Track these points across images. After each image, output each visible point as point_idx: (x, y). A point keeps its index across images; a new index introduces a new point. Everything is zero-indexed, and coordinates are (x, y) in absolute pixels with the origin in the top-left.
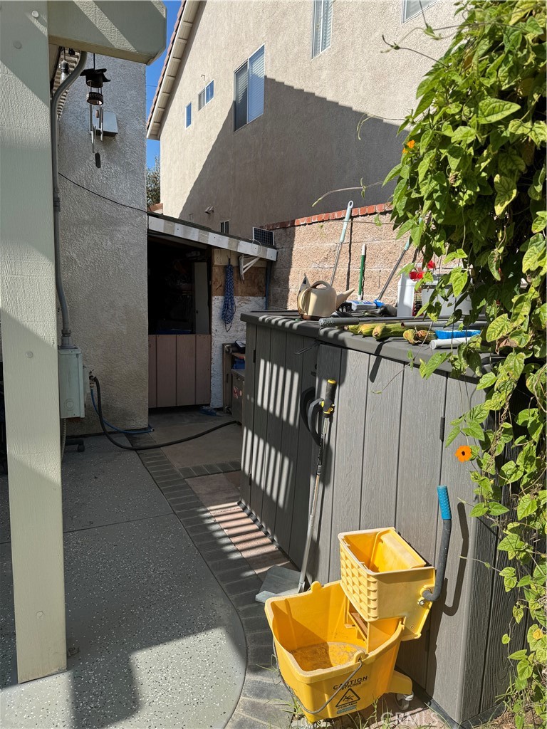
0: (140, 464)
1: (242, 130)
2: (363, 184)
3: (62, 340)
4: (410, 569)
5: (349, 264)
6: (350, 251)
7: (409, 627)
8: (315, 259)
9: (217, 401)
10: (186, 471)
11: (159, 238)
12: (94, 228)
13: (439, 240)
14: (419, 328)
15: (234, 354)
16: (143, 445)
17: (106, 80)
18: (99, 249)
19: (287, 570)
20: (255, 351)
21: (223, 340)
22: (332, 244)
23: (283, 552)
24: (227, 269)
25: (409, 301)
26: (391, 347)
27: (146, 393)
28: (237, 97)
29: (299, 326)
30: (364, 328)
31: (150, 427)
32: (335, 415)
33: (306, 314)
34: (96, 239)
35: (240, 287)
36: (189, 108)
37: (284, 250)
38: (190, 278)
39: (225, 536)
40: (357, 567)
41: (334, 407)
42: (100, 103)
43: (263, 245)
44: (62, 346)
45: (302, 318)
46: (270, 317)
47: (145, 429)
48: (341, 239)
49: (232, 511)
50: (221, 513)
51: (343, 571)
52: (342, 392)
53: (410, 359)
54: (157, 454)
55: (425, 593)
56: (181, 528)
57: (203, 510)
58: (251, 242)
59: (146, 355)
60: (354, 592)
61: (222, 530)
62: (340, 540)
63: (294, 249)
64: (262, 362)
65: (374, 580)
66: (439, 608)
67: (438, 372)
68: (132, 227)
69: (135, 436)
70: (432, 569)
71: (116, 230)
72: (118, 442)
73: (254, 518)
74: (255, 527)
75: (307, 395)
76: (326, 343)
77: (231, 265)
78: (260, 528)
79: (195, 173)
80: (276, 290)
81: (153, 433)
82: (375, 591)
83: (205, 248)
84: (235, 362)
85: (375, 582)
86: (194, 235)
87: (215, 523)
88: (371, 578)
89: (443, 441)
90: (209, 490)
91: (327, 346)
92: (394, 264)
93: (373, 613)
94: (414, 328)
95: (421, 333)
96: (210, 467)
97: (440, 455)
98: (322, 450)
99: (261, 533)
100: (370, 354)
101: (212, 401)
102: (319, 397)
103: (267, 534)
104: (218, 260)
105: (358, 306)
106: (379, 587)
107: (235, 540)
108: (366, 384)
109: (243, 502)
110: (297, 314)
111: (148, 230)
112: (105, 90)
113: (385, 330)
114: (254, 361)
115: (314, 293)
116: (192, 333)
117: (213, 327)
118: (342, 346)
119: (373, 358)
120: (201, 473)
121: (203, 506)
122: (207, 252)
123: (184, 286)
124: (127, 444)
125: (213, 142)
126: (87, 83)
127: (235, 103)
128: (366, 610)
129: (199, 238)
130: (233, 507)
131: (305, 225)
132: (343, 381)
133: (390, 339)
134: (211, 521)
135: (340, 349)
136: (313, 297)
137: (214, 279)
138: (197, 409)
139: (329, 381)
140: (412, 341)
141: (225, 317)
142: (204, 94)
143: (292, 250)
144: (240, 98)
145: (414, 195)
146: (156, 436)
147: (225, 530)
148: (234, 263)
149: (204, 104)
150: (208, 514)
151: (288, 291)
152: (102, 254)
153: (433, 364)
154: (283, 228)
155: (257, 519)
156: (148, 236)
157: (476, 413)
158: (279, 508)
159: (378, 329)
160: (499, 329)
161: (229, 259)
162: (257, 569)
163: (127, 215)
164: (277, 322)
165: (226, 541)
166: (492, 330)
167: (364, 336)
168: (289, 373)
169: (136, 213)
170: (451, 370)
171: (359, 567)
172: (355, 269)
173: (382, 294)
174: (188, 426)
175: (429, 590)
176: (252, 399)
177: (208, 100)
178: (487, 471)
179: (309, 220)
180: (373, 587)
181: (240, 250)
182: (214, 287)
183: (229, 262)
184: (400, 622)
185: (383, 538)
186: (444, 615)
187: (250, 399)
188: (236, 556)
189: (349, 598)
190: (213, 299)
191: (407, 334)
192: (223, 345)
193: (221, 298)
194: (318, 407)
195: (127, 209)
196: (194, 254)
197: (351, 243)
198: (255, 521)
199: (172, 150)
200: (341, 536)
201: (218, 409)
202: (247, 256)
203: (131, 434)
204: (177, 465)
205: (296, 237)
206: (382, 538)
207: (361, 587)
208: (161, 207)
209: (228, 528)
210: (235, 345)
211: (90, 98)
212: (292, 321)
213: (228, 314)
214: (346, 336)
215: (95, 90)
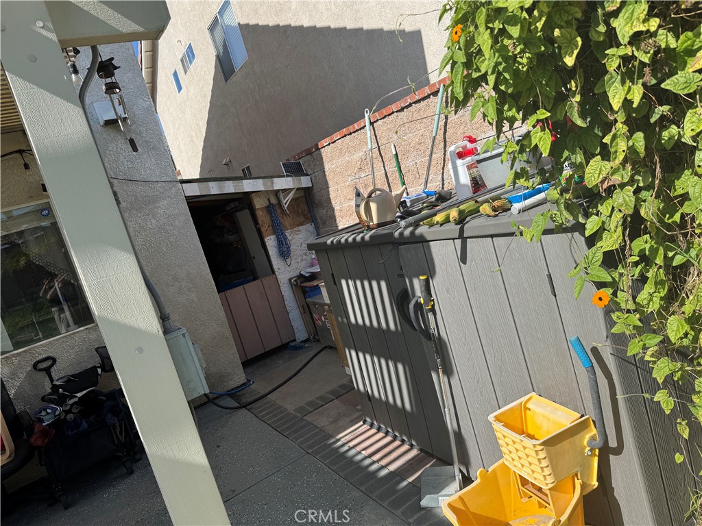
0: (255, 418)
1: (233, 79)
2: (411, 82)
3: (164, 326)
4: (569, 426)
5: (384, 167)
6: (380, 154)
7: (585, 480)
8: (350, 172)
9: (301, 334)
10: (301, 410)
11: (198, 202)
12: (135, 212)
13: (510, 109)
14: (494, 199)
15: (304, 286)
16: (249, 400)
17: (116, 68)
18: (145, 230)
19: (438, 468)
20: (332, 274)
21: (289, 276)
22: (361, 154)
23: (426, 452)
24: (270, 209)
25: (465, 179)
26: (472, 226)
27: (235, 350)
28: (218, 51)
29: (371, 237)
30: (439, 218)
31: (249, 381)
32: (436, 307)
33: (371, 224)
34: (140, 221)
35: (286, 221)
36: (175, 75)
37: (317, 173)
38: (236, 228)
39: (366, 458)
40: (519, 441)
41: (433, 300)
42: (118, 90)
43: (295, 176)
44: (166, 332)
45: (369, 228)
46: (338, 238)
47: (244, 384)
48: (369, 146)
49: (361, 432)
50: (352, 437)
51: (504, 449)
52: (435, 284)
53: (514, 229)
54: (266, 403)
55: (589, 443)
56: (320, 465)
57: (333, 440)
58: (284, 176)
59: (222, 314)
60: (523, 466)
61: (360, 452)
62: (493, 422)
63: (326, 170)
64: (344, 282)
65: (541, 447)
66: (605, 453)
67: (547, 232)
68: (169, 199)
69: (238, 394)
70: (588, 418)
71: (156, 207)
72: (225, 405)
73: (384, 431)
74: (389, 439)
75: (401, 299)
76: (404, 244)
77: (272, 204)
78: (395, 438)
79: (201, 132)
80: (321, 212)
81: (253, 385)
82: (545, 458)
83: (241, 196)
84: (307, 292)
85: (542, 450)
86: (230, 188)
87: (350, 449)
88: (538, 447)
89: (555, 296)
90: (330, 419)
91: (407, 246)
92: (428, 152)
93: (550, 480)
94: (489, 202)
95: (496, 203)
96: (321, 398)
97: (557, 310)
98: (435, 345)
99: (397, 443)
100: (453, 239)
101: (297, 335)
102: (414, 295)
103: (403, 441)
104: (259, 204)
105: (411, 201)
106: (548, 452)
107: (375, 458)
108: (459, 268)
109: (368, 420)
110: (360, 226)
111: (185, 197)
112: (118, 76)
113: (461, 212)
114: (335, 284)
115: (372, 201)
116: (255, 279)
117: (275, 267)
118: (423, 241)
119: (458, 242)
120: (315, 406)
121: (332, 437)
122: (245, 199)
123: (232, 238)
124: (234, 404)
125: (209, 98)
126: (99, 76)
127: (218, 56)
128: (542, 479)
129: (235, 189)
130: (361, 427)
131: (329, 144)
132: (434, 272)
133: (468, 219)
134: (346, 448)
135: (421, 245)
136: (373, 206)
137: (260, 222)
138: (286, 348)
139: (421, 277)
140: (493, 213)
141: (282, 253)
142: (185, 58)
143: (324, 172)
144: (221, 51)
145: (475, 75)
146: (259, 387)
147: (363, 452)
148: (274, 201)
149: (189, 67)
150: (340, 443)
151: (334, 209)
152: (151, 234)
153: (538, 227)
154: (308, 154)
155: (388, 431)
156: (188, 203)
157: (590, 258)
158: (408, 413)
159: (454, 213)
160: (597, 172)
161: (269, 199)
162: (408, 477)
163: (162, 190)
164: (346, 240)
165: (368, 461)
166: (590, 175)
167: (441, 225)
168: (374, 284)
169: (170, 185)
170: (554, 227)
171: (522, 441)
172: (392, 167)
173: (426, 183)
174: (283, 367)
175: (593, 438)
176: (345, 320)
177: (191, 62)
178: (628, 307)
179: (331, 139)
180: (542, 455)
181: (277, 187)
182: (263, 230)
183: (270, 202)
184: (576, 478)
185: (529, 405)
186: (611, 457)
187: (342, 320)
188: (384, 472)
189: (516, 471)
190: (266, 240)
191: (484, 209)
192: (290, 280)
193: (273, 237)
194: (418, 306)
195: (159, 185)
196: (232, 205)
197: (379, 147)
198: (387, 433)
199: (171, 118)
200: (491, 418)
201: (305, 341)
202: (284, 191)
203: (233, 394)
204: (290, 407)
205: (324, 159)
206: (527, 406)
207: (530, 459)
208: (179, 173)
209: (365, 449)
210: (301, 276)
211: (107, 89)
212: (362, 235)
213: (284, 250)
214: (422, 230)
215: (109, 80)
